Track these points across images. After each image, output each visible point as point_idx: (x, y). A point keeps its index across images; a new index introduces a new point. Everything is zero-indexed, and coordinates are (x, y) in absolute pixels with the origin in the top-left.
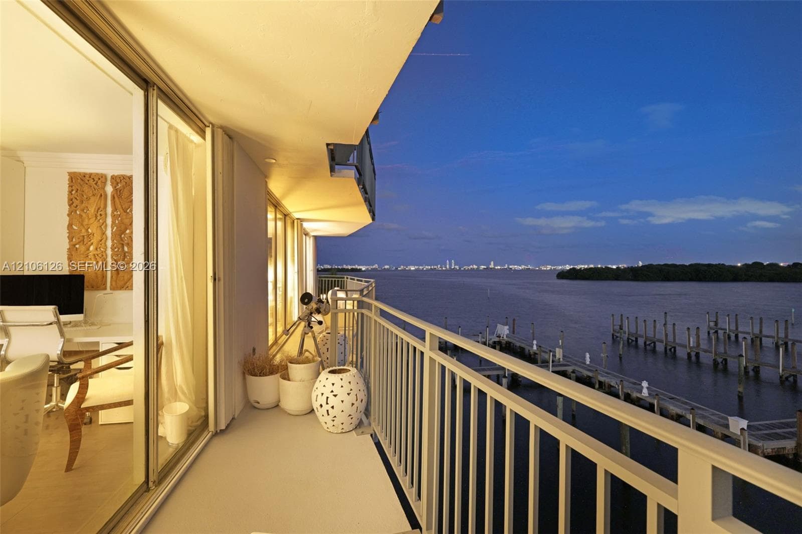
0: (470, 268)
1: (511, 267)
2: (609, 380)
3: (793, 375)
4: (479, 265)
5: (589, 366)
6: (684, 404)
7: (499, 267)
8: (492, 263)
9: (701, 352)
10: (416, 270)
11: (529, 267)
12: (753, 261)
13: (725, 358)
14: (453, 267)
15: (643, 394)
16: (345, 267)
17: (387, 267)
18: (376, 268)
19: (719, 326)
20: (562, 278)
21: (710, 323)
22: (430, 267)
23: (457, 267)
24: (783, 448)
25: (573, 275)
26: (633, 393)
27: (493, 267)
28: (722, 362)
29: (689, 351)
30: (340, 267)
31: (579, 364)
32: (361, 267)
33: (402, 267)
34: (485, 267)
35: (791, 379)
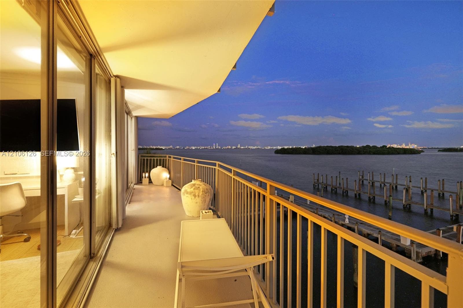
0: (227, 148)
1: (249, 147)
2: (324, 214)
3: (409, 204)
4: (231, 146)
5: (309, 205)
6: (368, 226)
7: (243, 147)
8: (239, 145)
9: (361, 193)
10: (195, 149)
11: (259, 147)
12: (366, 145)
13: (374, 196)
14: (217, 148)
15: (346, 222)
16: (151, 147)
17: (178, 147)
18: (171, 148)
19: (364, 178)
20: (277, 153)
21: (360, 177)
22: (204, 147)
23: (220, 147)
24: (430, 251)
25: (283, 151)
26: (340, 221)
27: (239, 147)
28: (372, 198)
29: (356, 193)
30: (148, 147)
31: (304, 204)
32: (162, 147)
33: (187, 147)
34: (235, 147)
35: (408, 206)
